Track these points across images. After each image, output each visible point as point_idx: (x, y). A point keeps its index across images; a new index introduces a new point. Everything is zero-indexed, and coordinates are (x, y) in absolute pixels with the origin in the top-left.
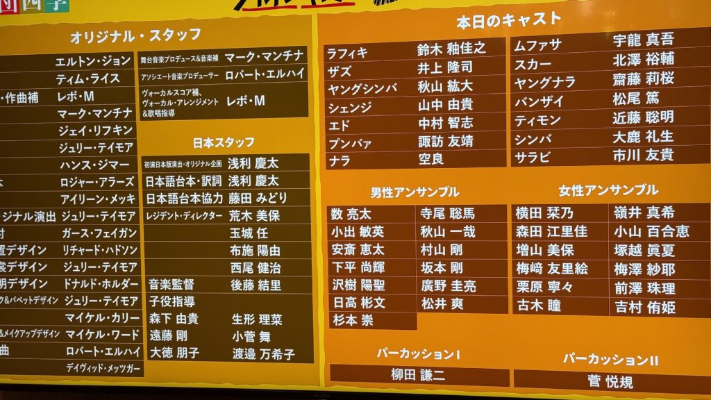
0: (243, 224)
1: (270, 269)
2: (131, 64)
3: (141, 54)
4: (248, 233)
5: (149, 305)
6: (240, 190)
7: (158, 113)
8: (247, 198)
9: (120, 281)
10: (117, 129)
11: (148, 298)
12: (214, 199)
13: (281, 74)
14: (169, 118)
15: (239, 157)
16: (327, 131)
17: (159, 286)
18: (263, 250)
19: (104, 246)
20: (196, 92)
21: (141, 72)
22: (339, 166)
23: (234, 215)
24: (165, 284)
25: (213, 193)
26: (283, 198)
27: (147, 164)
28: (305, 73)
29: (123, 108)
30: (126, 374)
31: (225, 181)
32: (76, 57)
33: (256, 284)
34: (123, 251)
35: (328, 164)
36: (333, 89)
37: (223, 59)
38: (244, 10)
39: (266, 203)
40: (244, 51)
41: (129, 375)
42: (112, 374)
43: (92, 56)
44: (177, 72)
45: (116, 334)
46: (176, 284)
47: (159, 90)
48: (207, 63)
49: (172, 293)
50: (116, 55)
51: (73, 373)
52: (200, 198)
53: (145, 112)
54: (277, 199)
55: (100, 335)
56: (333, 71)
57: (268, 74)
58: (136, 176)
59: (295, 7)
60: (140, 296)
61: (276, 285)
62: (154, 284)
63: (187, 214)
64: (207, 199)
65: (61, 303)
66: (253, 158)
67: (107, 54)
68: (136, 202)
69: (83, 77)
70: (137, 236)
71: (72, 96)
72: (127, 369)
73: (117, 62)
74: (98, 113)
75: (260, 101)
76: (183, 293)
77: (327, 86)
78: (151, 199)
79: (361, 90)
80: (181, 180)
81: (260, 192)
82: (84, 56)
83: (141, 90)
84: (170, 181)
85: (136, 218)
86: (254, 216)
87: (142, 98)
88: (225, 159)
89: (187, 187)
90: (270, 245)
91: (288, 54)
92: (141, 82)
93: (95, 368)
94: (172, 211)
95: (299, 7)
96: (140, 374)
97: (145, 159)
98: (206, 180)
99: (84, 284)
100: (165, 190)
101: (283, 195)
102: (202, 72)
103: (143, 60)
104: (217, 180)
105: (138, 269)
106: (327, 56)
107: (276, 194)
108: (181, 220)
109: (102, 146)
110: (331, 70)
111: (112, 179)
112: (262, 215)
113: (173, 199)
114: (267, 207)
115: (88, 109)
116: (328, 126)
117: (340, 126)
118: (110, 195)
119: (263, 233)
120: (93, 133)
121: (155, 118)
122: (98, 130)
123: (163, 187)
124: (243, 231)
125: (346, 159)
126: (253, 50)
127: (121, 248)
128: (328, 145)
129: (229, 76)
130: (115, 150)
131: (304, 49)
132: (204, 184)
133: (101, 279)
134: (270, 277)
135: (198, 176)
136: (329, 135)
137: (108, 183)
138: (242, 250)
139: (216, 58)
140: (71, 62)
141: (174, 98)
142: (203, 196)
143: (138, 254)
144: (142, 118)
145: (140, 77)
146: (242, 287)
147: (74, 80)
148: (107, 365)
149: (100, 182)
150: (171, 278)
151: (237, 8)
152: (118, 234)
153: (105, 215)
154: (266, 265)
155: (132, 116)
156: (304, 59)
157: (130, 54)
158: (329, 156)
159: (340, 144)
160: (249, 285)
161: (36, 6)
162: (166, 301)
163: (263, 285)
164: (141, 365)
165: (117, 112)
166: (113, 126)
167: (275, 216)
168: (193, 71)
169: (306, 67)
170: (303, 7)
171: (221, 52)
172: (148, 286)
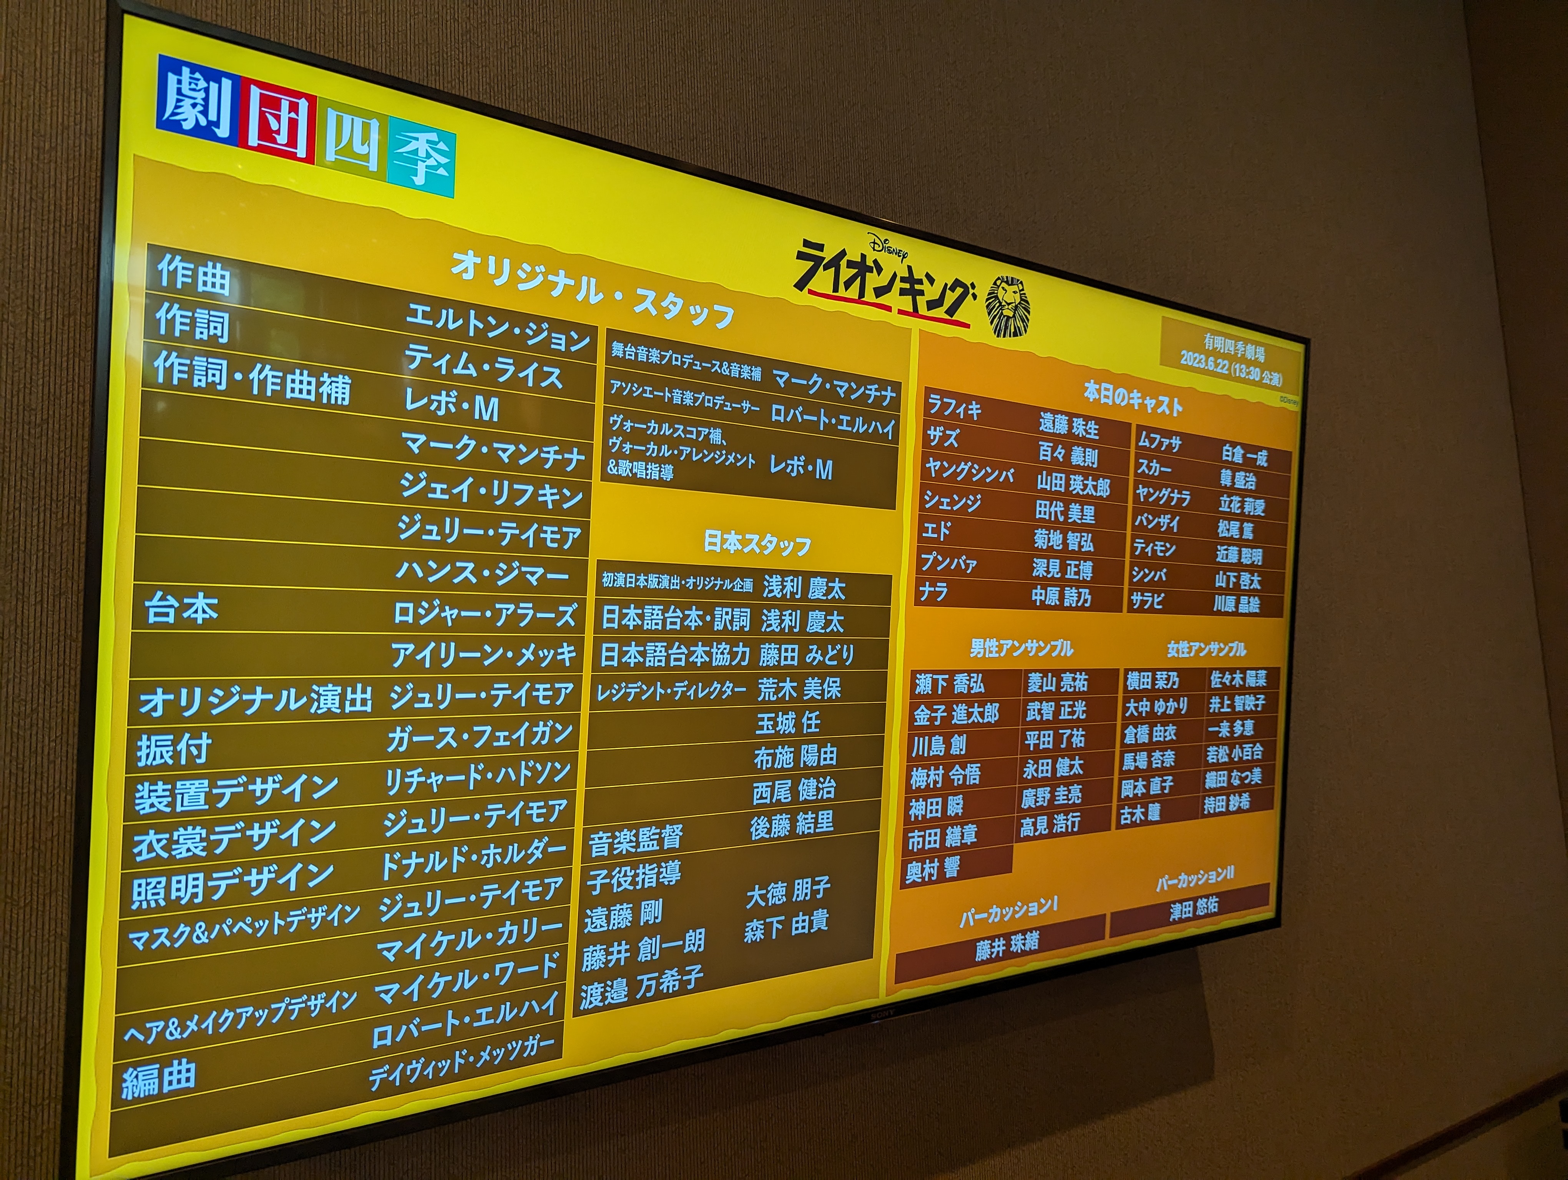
0: (779, 707)
1: (818, 789)
2: (590, 352)
3: (613, 335)
4: (787, 723)
5: (585, 890)
6: (781, 638)
7: (639, 468)
8: (790, 654)
9: (525, 844)
10: (548, 495)
11: (585, 875)
12: (733, 655)
13: (860, 426)
14: (661, 483)
15: (784, 573)
16: (921, 539)
17: (611, 846)
18: (810, 755)
19: (494, 766)
20: (716, 436)
21: (610, 375)
22: (932, 601)
23: (767, 686)
24: (624, 841)
25: (733, 643)
26: (848, 654)
27: (607, 579)
28: (896, 429)
29: (565, 448)
30: (521, 1062)
31: (756, 621)
32: (462, 309)
33: (793, 822)
34: (537, 774)
35: (918, 594)
36: (933, 465)
37: (768, 379)
38: (811, 292)
39: (822, 664)
40: (805, 371)
41: (531, 1061)
42: (489, 1068)
43: (502, 315)
44: (684, 387)
45: (504, 970)
46: (647, 838)
47: (646, 419)
48: (740, 381)
49: (635, 859)
50: (558, 325)
51: (388, 1090)
52: (709, 654)
53: (612, 463)
54: (838, 656)
55: (466, 980)
56: (936, 433)
57: (841, 422)
58: (582, 603)
59: (889, 309)
60: (567, 875)
61: (826, 819)
62: (600, 845)
63: (680, 688)
64: (721, 656)
65: (370, 917)
66: (807, 576)
67: (539, 320)
68: (578, 663)
69: (476, 359)
70: (573, 741)
71: (444, 401)
72: (524, 1048)
73: (560, 342)
74: (506, 451)
75: (825, 470)
76: (660, 857)
77: (925, 460)
78: (610, 653)
79: (970, 474)
80: (674, 615)
81: (813, 642)
82: (483, 312)
83: (607, 413)
84: (653, 617)
85: (574, 699)
86: (800, 689)
87: (608, 432)
88: (758, 575)
89: (685, 629)
90: (822, 745)
91: (873, 392)
92: (608, 398)
93: (446, 1064)
94: (650, 681)
95: (895, 311)
96: (555, 1052)
97: (604, 566)
98: (722, 617)
99: (436, 863)
100: (641, 635)
101: (848, 650)
102: (732, 397)
103: (618, 349)
104: (742, 618)
105: (568, 815)
106: (928, 406)
107: (838, 647)
108: (668, 700)
109: (509, 530)
110: (931, 432)
111: (527, 610)
112: (812, 687)
113: (656, 655)
114: (822, 672)
115: (482, 439)
116: (922, 529)
117: (937, 530)
118: (518, 646)
119: (811, 720)
120: (490, 498)
121: (633, 480)
122: (501, 490)
123: (638, 628)
124: (779, 719)
125: (942, 588)
126: (821, 372)
127: (533, 769)
128: (920, 562)
129: (778, 413)
130: (540, 542)
131: (897, 387)
132: (718, 626)
133: (478, 847)
134: (815, 806)
135: (709, 609)
136: (923, 545)
137: (515, 618)
138: (774, 756)
139: (757, 374)
140: (448, 319)
141: (674, 442)
142: (714, 650)
143: (571, 778)
144: (606, 477)
145: (608, 386)
146: (769, 831)
147: (452, 364)
148: (476, 1049)
149: (497, 613)
150: (637, 827)
151: (801, 285)
152: (530, 734)
153: (501, 691)
154: (813, 782)
155: (585, 469)
156: (896, 403)
157: (590, 331)
158: (920, 582)
159: (936, 562)
160: (781, 825)
161: (366, 157)
162: (622, 879)
163: (804, 824)
164: (557, 1033)
165: (551, 454)
166: (539, 485)
167: (833, 688)
168: (714, 392)
169: (897, 419)
170: (901, 312)
171: (768, 365)
172: (587, 848)
